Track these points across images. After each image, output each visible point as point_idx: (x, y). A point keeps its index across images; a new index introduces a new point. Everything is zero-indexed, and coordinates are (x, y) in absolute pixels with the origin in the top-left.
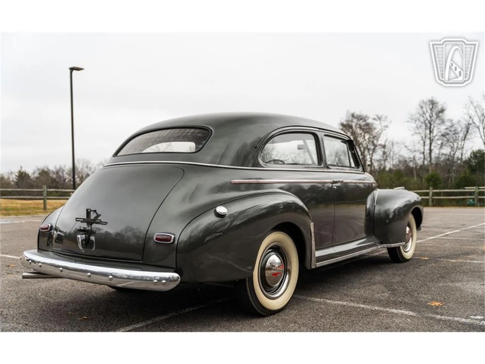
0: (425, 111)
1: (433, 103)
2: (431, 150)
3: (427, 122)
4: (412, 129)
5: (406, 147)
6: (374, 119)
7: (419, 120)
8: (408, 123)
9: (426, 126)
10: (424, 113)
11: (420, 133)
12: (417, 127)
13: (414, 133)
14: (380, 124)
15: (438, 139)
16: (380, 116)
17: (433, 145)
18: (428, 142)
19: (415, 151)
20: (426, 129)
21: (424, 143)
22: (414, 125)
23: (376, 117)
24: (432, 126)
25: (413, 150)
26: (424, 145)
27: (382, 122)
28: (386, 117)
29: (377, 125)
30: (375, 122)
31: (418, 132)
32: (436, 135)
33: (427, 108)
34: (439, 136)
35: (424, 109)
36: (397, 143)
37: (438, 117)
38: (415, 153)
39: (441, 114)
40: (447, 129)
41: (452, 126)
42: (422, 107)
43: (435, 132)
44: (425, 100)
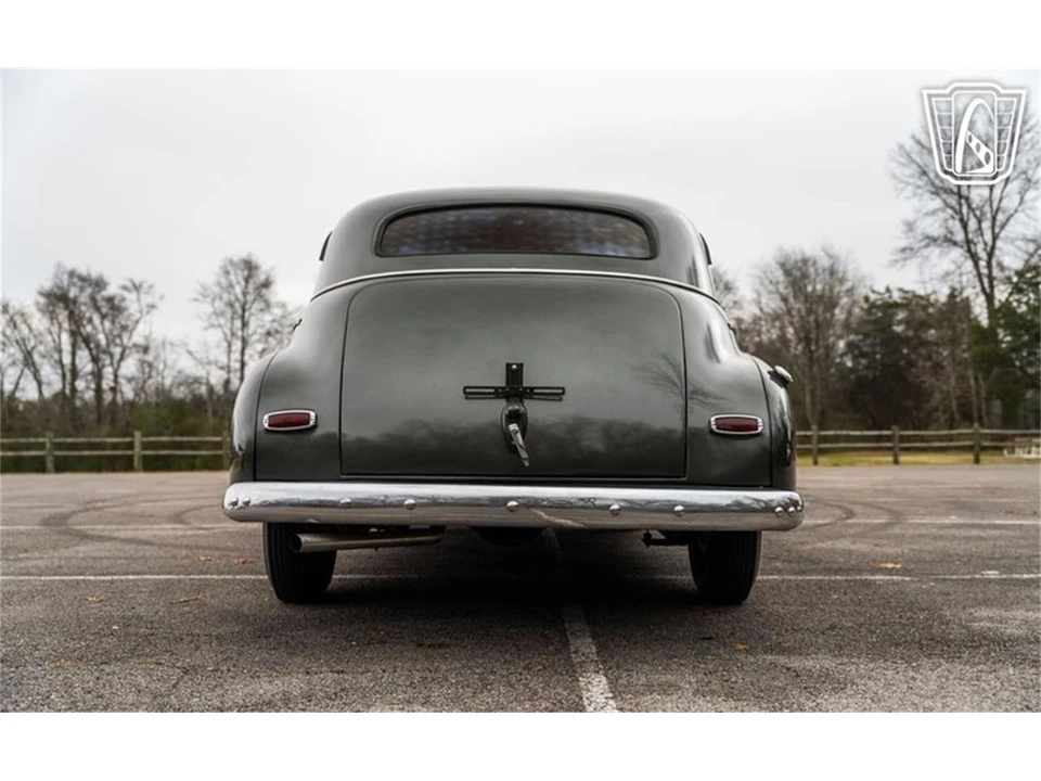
0: (235, 282)
1: (250, 267)
2: (243, 364)
3: (237, 305)
4: (205, 317)
5: (190, 353)
6: (125, 288)
7: (221, 298)
8: (196, 303)
9: (234, 313)
10: (231, 286)
11: (220, 326)
12: (215, 313)
13: (206, 325)
14: (139, 300)
15: (259, 341)
16: (137, 283)
17: (247, 352)
18: (237, 345)
19: (209, 363)
20: (233, 318)
21: (230, 346)
22: (208, 309)
23: (129, 284)
24: (247, 314)
25: (205, 360)
26: (229, 352)
27: (143, 297)
28: (151, 287)
29: (132, 304)
30: (125, 294)
31: (216, 323)
32: (255, 333)
33: (237, 278)
34: (261, 334)
35: (232, 277)
36: (172, 344)
37: (258, 295)
38: (207, 367)
39: (264, 291)
40: (273, 321)
41: (284, 317)
42: (227, 273)
43: (253, 326)
44: (236, 259)
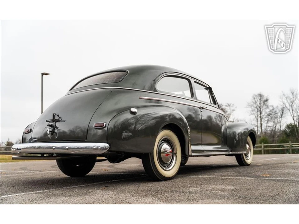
1: (261, 96)
2: (261, 124)
3: (258, 107)
4: (249, 112)
6: (226, 106)
7: (253, 106)
8: (247, 108)
9: (258, 110)
10: (256, 102)
11: (254, 114)
12: (252, 110)
13: (250, 114)
14: (230, 108)
15: (265, 118)
16: (229, 104)
17: (262, 121)
18: (259, 119)
21: (257, 120)
22: (250, 109)
24: (261, 110)
26: (257, 121)
28: (233, 105)
29: (228, 110)
30: (227, 108)
32: (264, 115)
33: (258, 99)
34: (266, 115)
35: (256, 100)
36: (241, 120)
37: (264, 104)
39: (266, 102)
40: (270, 111)
41: (273, 109)
42: (254, 98)
43: (263, 113)
44: (256, 94)
